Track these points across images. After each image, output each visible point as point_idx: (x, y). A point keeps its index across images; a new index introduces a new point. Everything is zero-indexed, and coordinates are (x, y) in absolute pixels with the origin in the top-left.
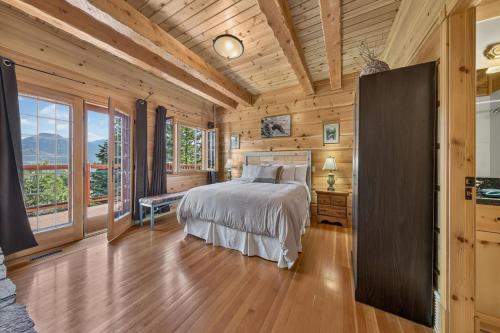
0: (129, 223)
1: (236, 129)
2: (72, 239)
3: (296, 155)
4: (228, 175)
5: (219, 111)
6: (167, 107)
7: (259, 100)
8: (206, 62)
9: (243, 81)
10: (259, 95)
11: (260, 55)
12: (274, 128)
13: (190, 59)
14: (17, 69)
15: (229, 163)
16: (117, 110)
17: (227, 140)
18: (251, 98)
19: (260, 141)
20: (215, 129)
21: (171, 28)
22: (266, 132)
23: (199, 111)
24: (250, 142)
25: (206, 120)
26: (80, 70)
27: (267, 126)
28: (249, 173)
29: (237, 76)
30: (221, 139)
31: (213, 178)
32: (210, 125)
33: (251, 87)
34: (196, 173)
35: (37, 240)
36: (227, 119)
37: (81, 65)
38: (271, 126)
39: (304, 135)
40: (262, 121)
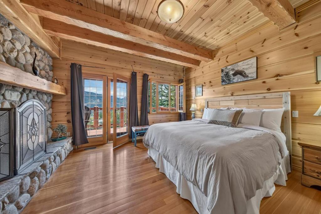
0: (127, 140)
1: (199, 81)
2: (102, 143)
3: (265, 98)
4: (192, 116)
5: (187, 70)
6: (148, 73)
7: (219, 53)
8: (164, 35)
9: (199, 40)
10: (218, 49)
11: (207, 6)
12: (235, 75)
13: (151, 36)
14: (83, 68)
15: (193, 107)
16: (118, 79)
17: (193, 90)
18: (211, 54)
19: (221, 88)
20: (184, 83)
21: (133, 19)
22: (226, 79)
23: (172, 73)
24: (211, 90)
25: (177, 78)
26: (106, 63)
27: (227, 75)
28: (208, 115)
29: (192, 38)
30: (188, 90)
31: (183, 117)
32: (181, 81)
33: (208, 44)
34: (170, 113)
35: (89, 141)
36: (193, 75)
37: (106, 60)
38: (231, 73)
39: (278, 75)
40: (222, 71)
